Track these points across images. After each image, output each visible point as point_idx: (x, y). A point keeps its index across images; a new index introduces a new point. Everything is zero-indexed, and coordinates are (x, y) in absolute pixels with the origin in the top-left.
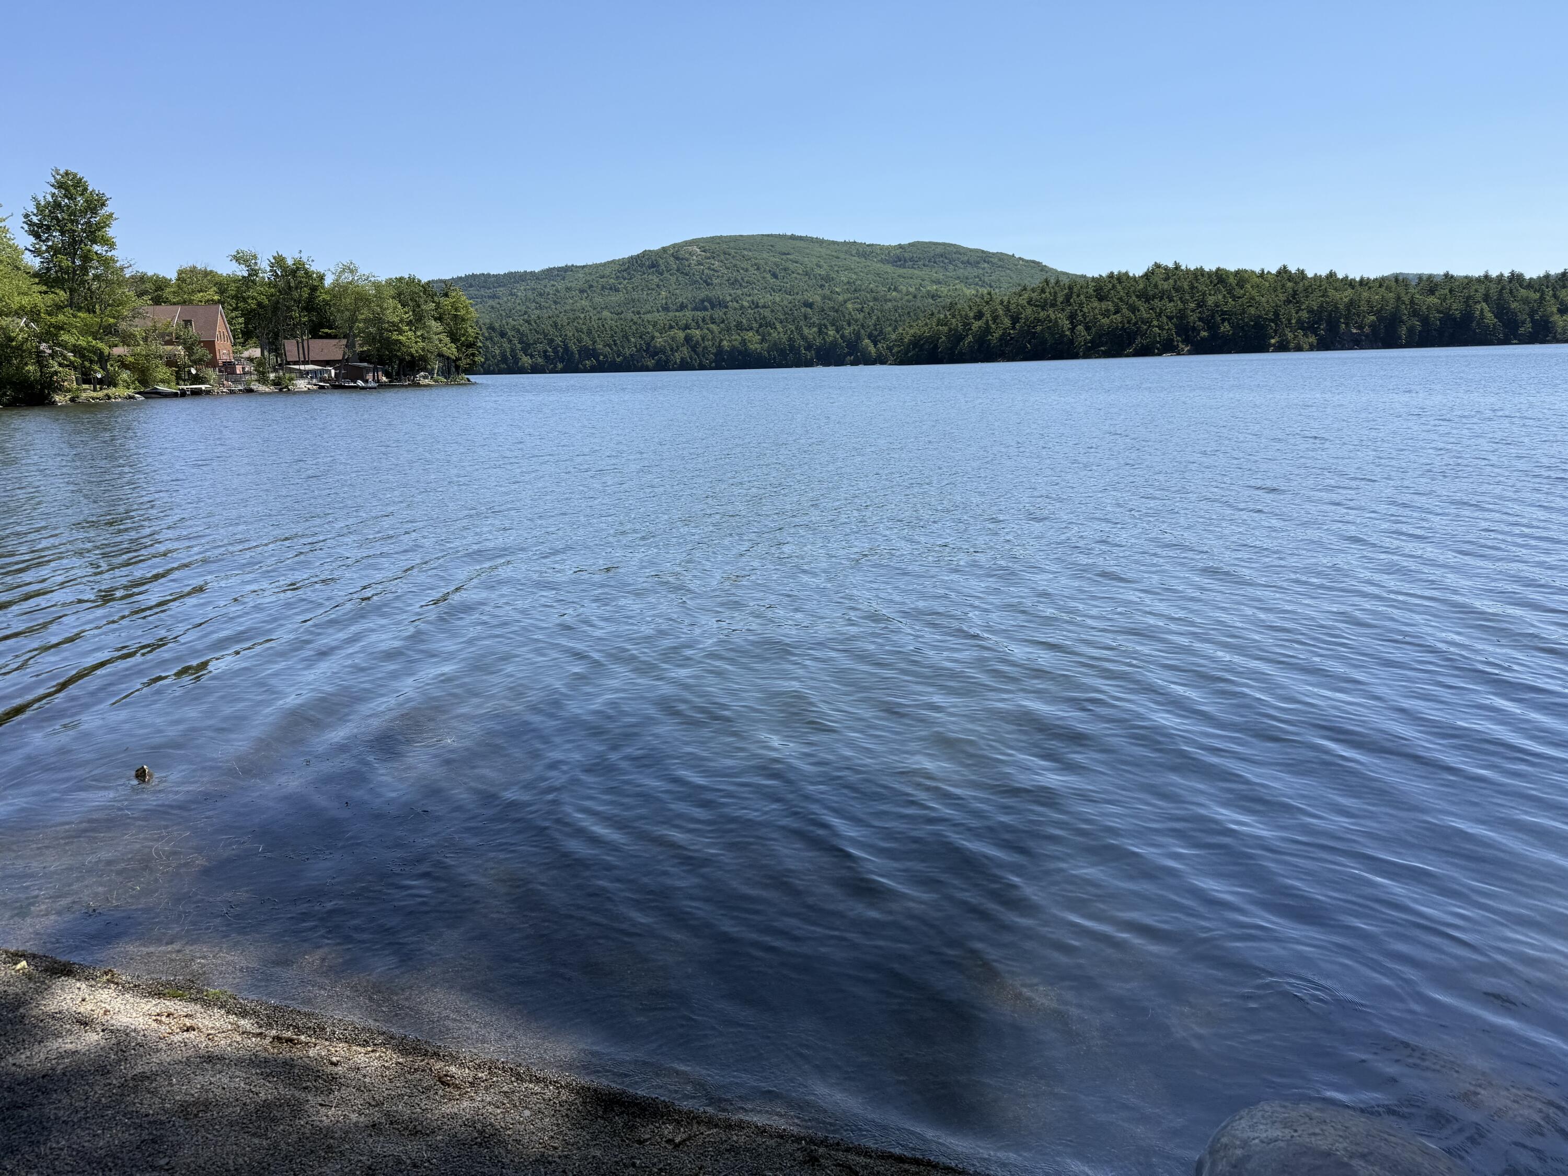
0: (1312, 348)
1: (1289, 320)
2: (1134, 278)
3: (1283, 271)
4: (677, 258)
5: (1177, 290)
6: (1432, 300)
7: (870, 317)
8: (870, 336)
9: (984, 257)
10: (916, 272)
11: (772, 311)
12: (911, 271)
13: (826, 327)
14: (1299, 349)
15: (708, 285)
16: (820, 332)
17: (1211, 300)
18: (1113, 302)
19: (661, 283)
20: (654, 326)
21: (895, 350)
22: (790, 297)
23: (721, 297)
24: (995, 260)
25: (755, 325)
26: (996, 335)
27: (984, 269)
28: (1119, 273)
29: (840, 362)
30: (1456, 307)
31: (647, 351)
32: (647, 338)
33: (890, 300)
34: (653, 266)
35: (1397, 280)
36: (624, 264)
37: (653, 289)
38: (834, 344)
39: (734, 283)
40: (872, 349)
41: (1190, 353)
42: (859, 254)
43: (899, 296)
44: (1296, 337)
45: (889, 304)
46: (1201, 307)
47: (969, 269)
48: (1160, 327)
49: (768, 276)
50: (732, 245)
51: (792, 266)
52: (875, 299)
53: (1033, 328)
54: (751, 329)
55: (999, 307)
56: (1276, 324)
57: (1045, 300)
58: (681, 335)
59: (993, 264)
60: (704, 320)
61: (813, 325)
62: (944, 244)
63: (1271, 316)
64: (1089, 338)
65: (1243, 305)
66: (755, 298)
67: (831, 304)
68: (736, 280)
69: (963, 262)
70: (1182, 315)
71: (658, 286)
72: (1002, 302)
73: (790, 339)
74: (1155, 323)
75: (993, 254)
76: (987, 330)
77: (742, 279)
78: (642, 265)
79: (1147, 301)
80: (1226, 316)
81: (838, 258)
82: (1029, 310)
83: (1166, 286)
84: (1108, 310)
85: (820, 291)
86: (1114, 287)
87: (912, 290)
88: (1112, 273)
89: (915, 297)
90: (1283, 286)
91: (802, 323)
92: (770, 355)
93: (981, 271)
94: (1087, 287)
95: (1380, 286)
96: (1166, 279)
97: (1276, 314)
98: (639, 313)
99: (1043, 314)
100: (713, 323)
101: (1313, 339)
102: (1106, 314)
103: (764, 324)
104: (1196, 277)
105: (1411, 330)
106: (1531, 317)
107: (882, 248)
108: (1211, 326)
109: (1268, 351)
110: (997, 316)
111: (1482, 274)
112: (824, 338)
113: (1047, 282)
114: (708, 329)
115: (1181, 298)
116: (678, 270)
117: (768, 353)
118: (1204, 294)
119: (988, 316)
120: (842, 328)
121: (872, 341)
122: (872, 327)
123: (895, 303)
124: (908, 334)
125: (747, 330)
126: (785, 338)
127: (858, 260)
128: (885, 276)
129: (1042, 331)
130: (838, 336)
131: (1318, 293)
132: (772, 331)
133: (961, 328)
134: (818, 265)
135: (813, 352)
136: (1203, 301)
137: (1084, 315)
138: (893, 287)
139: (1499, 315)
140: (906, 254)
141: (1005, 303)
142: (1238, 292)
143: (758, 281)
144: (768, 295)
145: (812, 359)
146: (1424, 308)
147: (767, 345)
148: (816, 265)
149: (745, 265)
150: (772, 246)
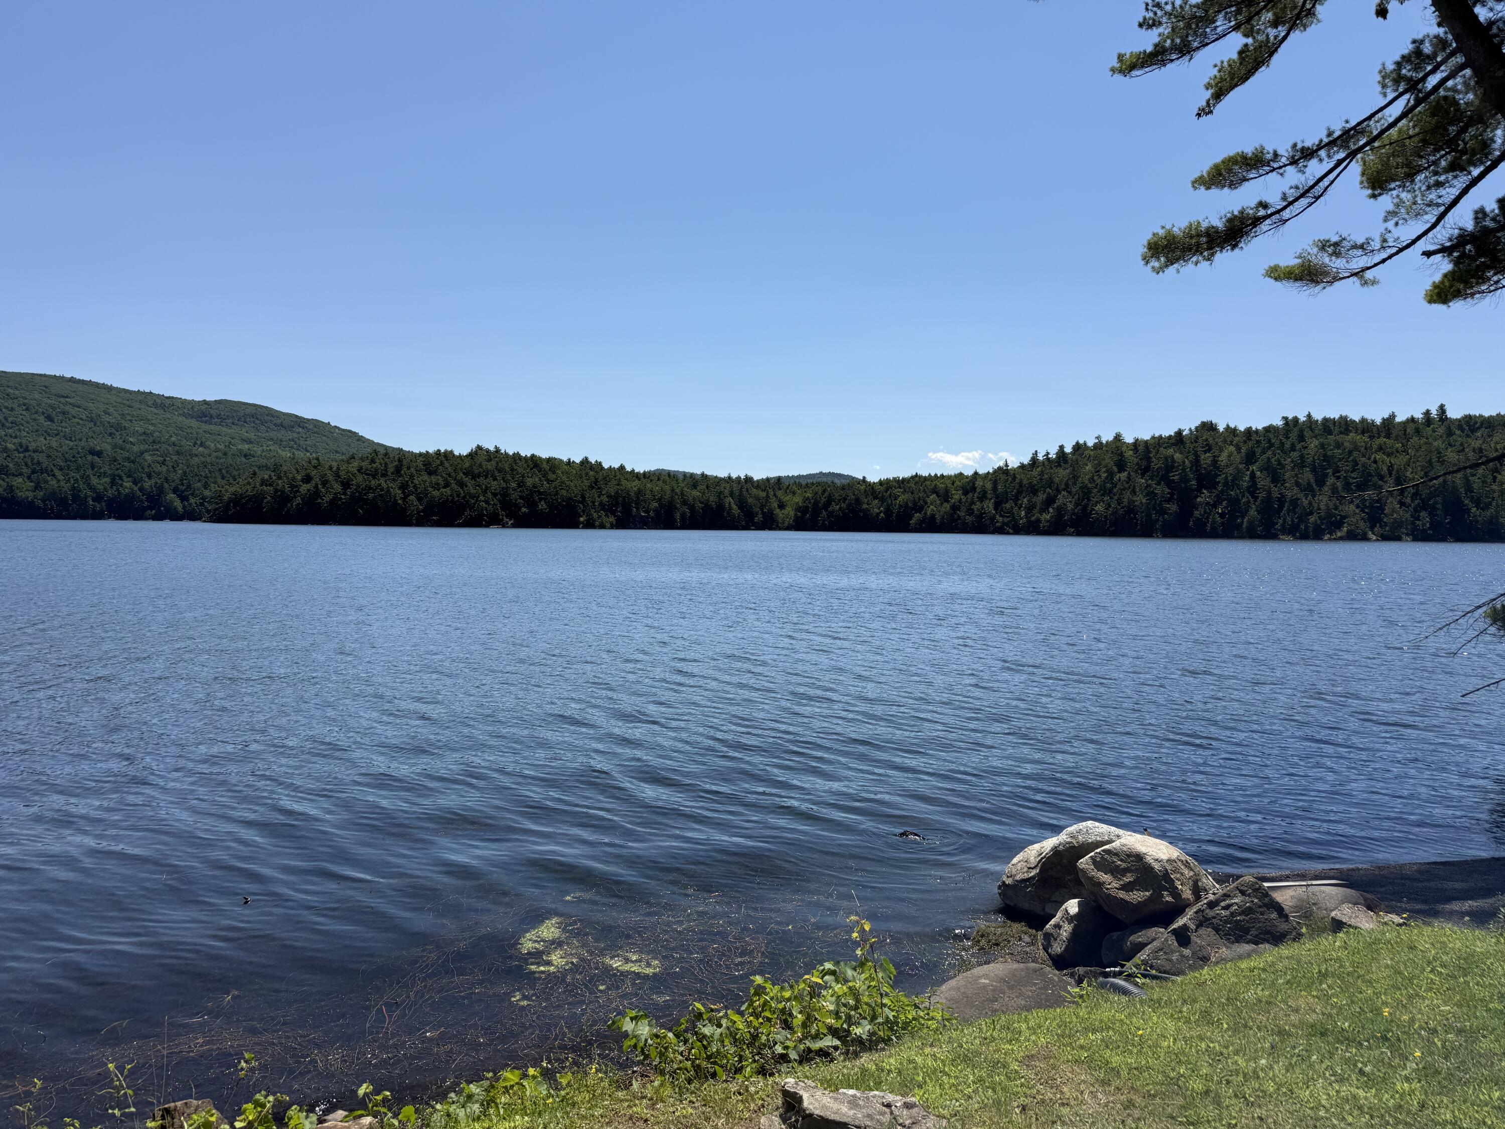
0: (612, 527)
1: (593, 502)
2: (460, 456)
3: (585, 461)
5: (500, 471)
6: (696, 493)
7: (175, 471)
8: (175, 491)
9: (297, 422)
10: (224, 429)
11: (49, 456)
12: (218, 428)
13: (121, 478)
14: (602, 527)
16: (113, 483)
17: (529, 482)
18: (442, 476)
21: (210, 507)
22: (71, 444)
24: (311, 427)
25: (25, 470)
26: (327, 499)
27: (299, 433)
28: (445, 451)
29: (139, 516)
30: (713, 499)
33: (196, 455)
38: (131, 497)
40: (178, 504)
41: (514, 526)
42: (155, 405)
43: (207, 452)
44: (600, 517)
45: (196, 459)
46: (521, 486)
47: (283, 432)
48: (487, 502)
49: (42, 418)
51: (73, 411)
52: (178, 453)
53: (365, 495)
54: (21, 474)
55: (328, 472)
56: (584, 506)
57: (376, 470)
59: (308, 430)
61: (104, 474)
62: (254, 405)
63: (579, 498)
64: (421, 507)
65: (555, 488)
66: (24, 441)
67: (125, 454)
69: (276, 425)
70: (504, 494)
72: (331, 468)
73: (73, 488)
74: (482, 498)
75: (308, 420)
76: (316, 494)
77: (6, 418)
79: (474, 478)
80: (543, 496)
81: (130, 407)
82: (360, 478)
83: (490, 466)
84: (437, 484)
85: (110, 440)
86: (442, 463)
87: (221, 447)
88: (439, 451)
89: (225, 454)
90: (587, 474)
91: (89, 472)
92: (45, 505)
93: (295, 435)
94: (416, 461)
95: (659, 479)
96: (489, 460)
97: (583, 497)
99: (374, 483)
101: (612, 519)
102: (436, 486)
103: (37, 471)
104: (515, 461)
105: (683, 515)
106: (762, 510)
107: (184, 402)
108: (532, 505)
109: (578, 528)
110: (327, 481)
111: (726, 475)
112: (118, 490)
113: (376, 452)
115: (503, 478)
117: (44, 501)
118: (523, 476)
119: (317, 479)
120: (141, 479)
121: (178, 496)
122: (178, 482)
123: (203, 459)
124: (227, 491)
125: (14, 475)
126: (66, 487)
127: (155, 411)
128: (188, 430)
129: (374, 498)
130: (136, 488)
131: (614, 482)
132: (49, 478)
133: (287, 490)
134: (106, 412)
135: (104, 504)
136: (522, 482)
137: (415, 486)
138: (199, 442)
139: (741, 507)
140: (212, 412)
141: (334, 469)
142: (551, 476)
143: (27, 422)
144: (42, 439)
145: (102, 512)
146: (691, 498)
147: (41, 493)
148: (104, 411)
149: (9, 403)
150: (46, 387)
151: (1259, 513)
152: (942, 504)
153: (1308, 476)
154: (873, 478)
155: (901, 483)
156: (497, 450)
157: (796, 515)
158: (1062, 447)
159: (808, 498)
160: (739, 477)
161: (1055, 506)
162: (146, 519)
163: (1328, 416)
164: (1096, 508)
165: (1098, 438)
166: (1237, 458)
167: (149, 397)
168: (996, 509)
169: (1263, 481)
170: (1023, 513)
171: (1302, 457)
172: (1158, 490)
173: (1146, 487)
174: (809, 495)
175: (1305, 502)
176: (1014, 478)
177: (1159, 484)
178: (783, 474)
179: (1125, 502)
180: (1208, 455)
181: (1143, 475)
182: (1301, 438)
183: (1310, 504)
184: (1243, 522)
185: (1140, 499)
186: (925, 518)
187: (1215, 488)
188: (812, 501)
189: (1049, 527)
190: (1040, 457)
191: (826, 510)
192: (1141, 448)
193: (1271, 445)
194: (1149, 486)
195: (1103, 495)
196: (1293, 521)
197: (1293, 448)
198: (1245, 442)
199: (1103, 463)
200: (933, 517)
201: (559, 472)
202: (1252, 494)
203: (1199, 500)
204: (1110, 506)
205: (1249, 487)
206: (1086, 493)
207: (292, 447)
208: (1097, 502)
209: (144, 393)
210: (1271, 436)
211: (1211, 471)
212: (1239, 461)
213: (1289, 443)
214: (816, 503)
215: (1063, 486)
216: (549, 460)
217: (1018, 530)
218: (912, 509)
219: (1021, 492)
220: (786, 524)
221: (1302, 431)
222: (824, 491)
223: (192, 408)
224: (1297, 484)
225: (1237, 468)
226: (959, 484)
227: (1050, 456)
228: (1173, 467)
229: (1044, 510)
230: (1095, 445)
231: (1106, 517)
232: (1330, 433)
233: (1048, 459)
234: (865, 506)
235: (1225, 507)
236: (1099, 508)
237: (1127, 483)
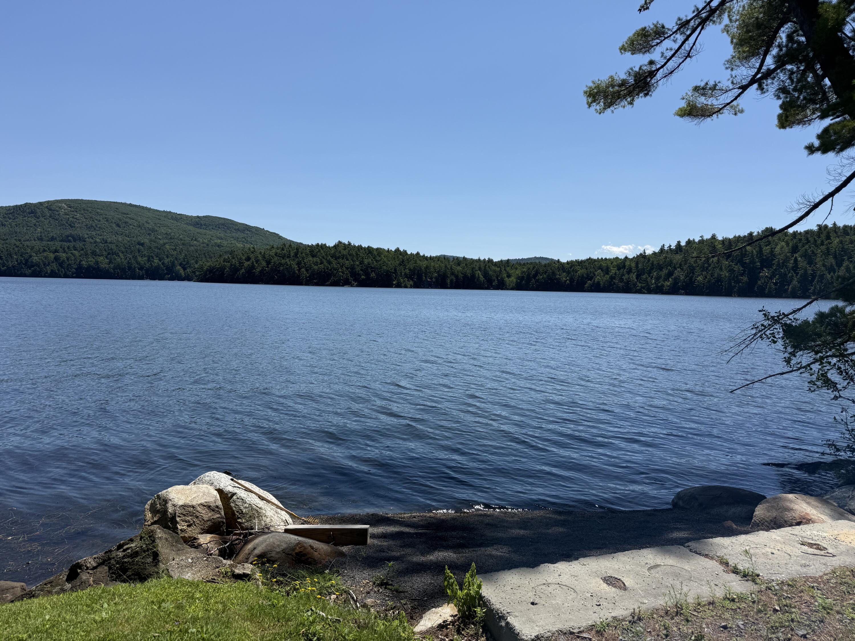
0: (411, 287)
1: (401, 273)
2: (329, 247)
3: (397, 250)
4: (50, 210)
5: (350, 255)
6: (459, 268)
7: (181, 254)
8: (181, 265)
9: (246, 228)
10: (208, 231)
11: (117, 246)
12: (205, 231)
13: (153, 257)
14: (406, 287)
15: (72, 227)
16: (149, 260)
17: (366, 261)
18: (319, 258)
19: (37, 224)
20: (32, 249)
21: (197, 273)
22: (128, 239)
23: (81, 235)
24: (254, 230)
25: (104, 253)
26: (258, 270)
27: (247, 234)
28: (322, 244)
29: (161, 278)
30: (469, 272)
31: (25, 264)
32: (26, 256)
33: (193, 246)
34: (32, 212)
35: (445, 258)
36: (9, 210)
37: (31, 227)
38: (158, 268)
39: (89, 228)
40: (182, 272)
41: (357, 286)
42: (172, 218)
43: (198, 244)
44: (404, 281)
45: (192, 248)
46: (361, 264)
47: (239, 233)
48: (343, 272)
49: (114, 226)
50: (89, 205)
51: (130, 221)
52: (183, 244)
53: (278, 268)
54: (102, 255)
55: (259, 255)
56: (396, 275)
57: (285, 255)
58: (52, 256)
59: (253, 232)
60: (68, 248)
61: (144, 256)
62: (224, 219)
63: (393, 271)
64: (308, 275)
65: (380, 265)
66: (105, 237)
67: (156, 245)
68: (92, 226)
69: (235, 229)
70: (352, 268)
71: (35, 225)
72: (261, 253)
73: (129, 263)
74: (340, 270)
75: (252, 227)
76: (253, 267)
77: (96, 226)
78: (24, 212)
79: (336, 259)
80: (373, 269)
81: (159, 219)
82: (276, 258)
83: (345, 252)
84: (317, 262)
85: (148, 237)
86: (319, 251)
87: (206, 241)
88: (318, 244)
89: (208, 245)
90: (398, 257)
91: (137, 254)
92: (114, 271)
93: (245, 235)
94: (306, 250)
95: (438, 260)
96: (345, 249)
97: (395, 270)
98: (20, 240)
99: (283, 261)
100: (75, 250)
101: (411, 283)
102: (316, 264)
103: (111, 253)
104: (359, 249)
105: (451, 281)
106: (497, 278)
107: (187, 217)
108: (367, 274)
109: (392, 287)
110: (258, 260)
111: (477, 258)
112: (151, 264)
113: (284, 245)
114: (72, 253)
115: (352, 259)
116: (50, 217)
117: (114, 270)
118: (363, 258)
119: (253, 259)
120: (163, 259)
121: (182, 267)
122: (182, 260)
123: (196, 248)
124: (206, 265)
125: (99, 256)
126: (125, 262)
127: (172, 222)
128: (189, 232)
129: (283, 269)
130: (160, 263)
131: (413, 262)
132: (117, 258)
133: (237, 265)
134: (147, 222)
135: (144, 271)
136: (362, 261)
137: (305, 263)
138: (194, 239)
139: (485, 276)
140: (202, 222)
141: (262, 254)
142: (378, 258)
143: (107, 228)
144: (114, 236)
145: (143, 275)
146: (456, 271)
147: (113, 265)
148: (146, 222)
149: (98, 218)
150: (117, 209)
151: (799, 282)
152: (604, 276)
153: (831, 260)
154: (564, 260)
155: (580, 263)
156: (350, 244)
157: (517, 281)
158: (679, 242)
159: (524, 272)
160: (485, 259)
161: (673, 277)
162: (166, 280)
163: (847, 224)
164: (698, 279)
165: (701, 237)
166: (786, 249)
167: (169, 214)
168: (637, 278)
169: (802, 263)
170: (653, 281)
171: (828, 249)
172: (736, 268)
173: (729, 266)
174: (525, 270)
175: (829, 276)
176: (649, 260)
177: (736, 264)
178: (511, 258)
179: (716, 275)
180: (768, 247)
181: (727, 259)
182: (828, 237)
183: (832, 277)
184: (788, 288)
185: (725, 274)
186: (594, 283)
187: (772, 268)
188: (527, 273)
189: (669, 289)
190: (666, 248)
191: (535, 279)
192: (726, 243)
193: (808, 242)
194: (730, 266)
195: (702, 271)
196: (820, 288)
197: (822, 244)
198: (792, 240)
199: (703, 251)
200: (598, 283)
201: (382, 256)
202: (795, 271)
203: (761, 274)
204: (706, 277)
205: (793, 267)
206: (692, 270)
207: (244, 242)
208: (698, 275)
209: (167, 212)
210: (809, 236)
211: (769, 257)
212: (787, 251)
213: (820, 241)
214: (529, 275)
215: (678, 266)
216: (378, 249)
217: (650, 291)
218: (586, 278)
219: (653, 269)
220: (511, 287)
221: (828, 233)
222: (534, 268)
223: (191, 220)
224: (824, 265)
225: (786, 255)
226: (615, 263)
227: (672, 247)
228: (746, 254)
229: (666, 279)
230: (700, 241)
231: (703, 284)
232: (848, 234)
233: (670, 249)
234: (558, 276)
235: (777, 279)
236: (700, 278)
237: (717, 264)
